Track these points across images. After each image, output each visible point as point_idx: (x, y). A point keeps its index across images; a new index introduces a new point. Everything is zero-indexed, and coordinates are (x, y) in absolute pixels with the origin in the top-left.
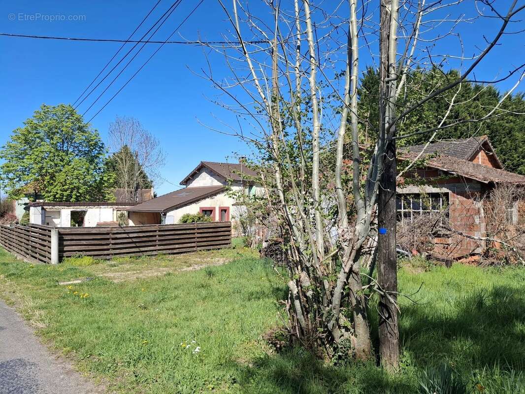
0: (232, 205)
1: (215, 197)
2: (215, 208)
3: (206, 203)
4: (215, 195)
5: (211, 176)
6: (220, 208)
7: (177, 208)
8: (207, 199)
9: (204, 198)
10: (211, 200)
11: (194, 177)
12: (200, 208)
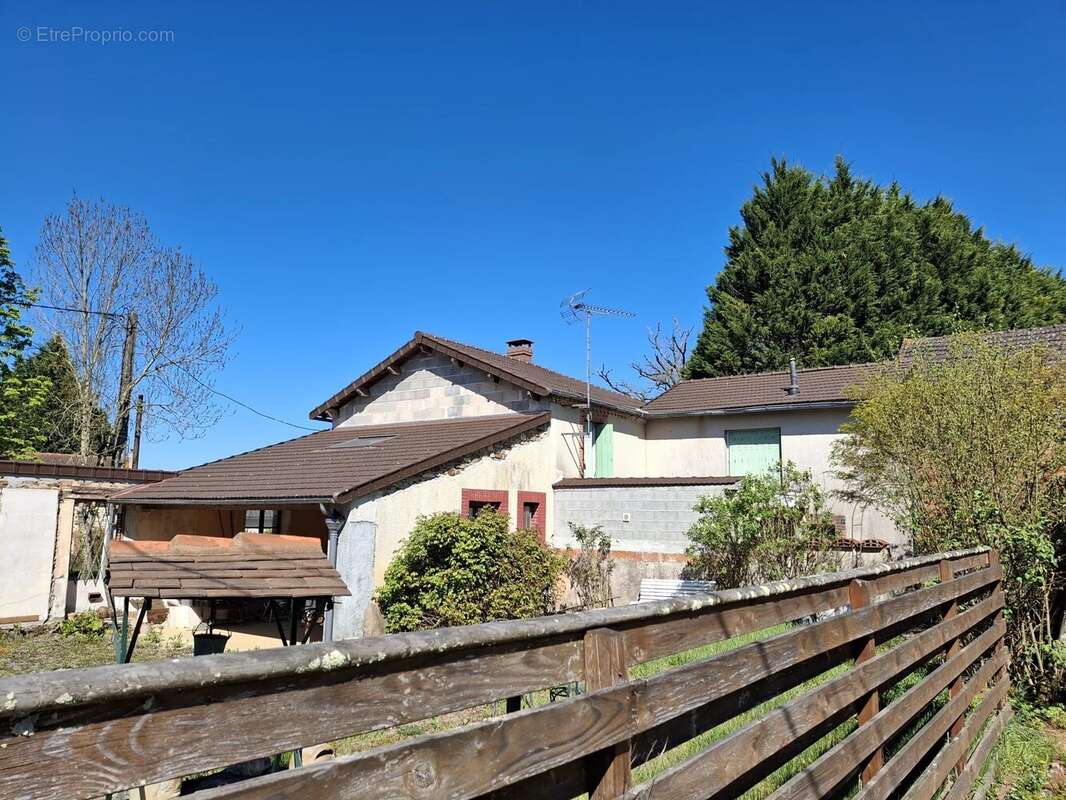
0: (554, 487)
1: (507, 452)
2: (506, 494)
3: (481, 475)
4: (507, 444)
5: (455, 382)
6: (521, 494)
7: (387, 490)
8: (486, 460)
9: (477, 455)
10: (496, 462)
11: (373, 390)
12: (465, 493)
